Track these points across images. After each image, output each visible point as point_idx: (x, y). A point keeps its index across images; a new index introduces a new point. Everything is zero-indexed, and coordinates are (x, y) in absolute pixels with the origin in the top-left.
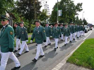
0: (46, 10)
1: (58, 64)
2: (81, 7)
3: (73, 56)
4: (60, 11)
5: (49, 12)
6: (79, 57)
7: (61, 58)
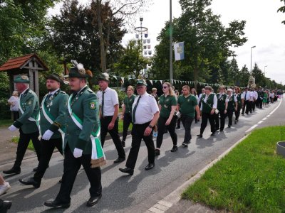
0: (139, 41)
1: (156, 203)
2: (243, 34)
3: (204, 179)
4: (180, 45)
5: (149, 48)
7: (169, 187)
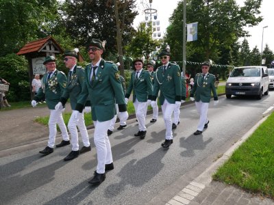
0: (149, 24)
1: (188, 184)
2: (259, 12)
3: (234, 161)
4: (193, 26)
5: (158, 30)
6: (252, 165)
7: (197, 168)
